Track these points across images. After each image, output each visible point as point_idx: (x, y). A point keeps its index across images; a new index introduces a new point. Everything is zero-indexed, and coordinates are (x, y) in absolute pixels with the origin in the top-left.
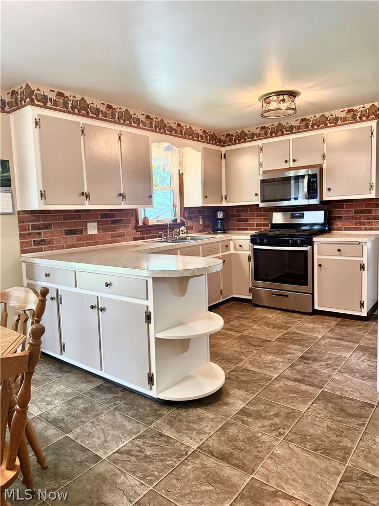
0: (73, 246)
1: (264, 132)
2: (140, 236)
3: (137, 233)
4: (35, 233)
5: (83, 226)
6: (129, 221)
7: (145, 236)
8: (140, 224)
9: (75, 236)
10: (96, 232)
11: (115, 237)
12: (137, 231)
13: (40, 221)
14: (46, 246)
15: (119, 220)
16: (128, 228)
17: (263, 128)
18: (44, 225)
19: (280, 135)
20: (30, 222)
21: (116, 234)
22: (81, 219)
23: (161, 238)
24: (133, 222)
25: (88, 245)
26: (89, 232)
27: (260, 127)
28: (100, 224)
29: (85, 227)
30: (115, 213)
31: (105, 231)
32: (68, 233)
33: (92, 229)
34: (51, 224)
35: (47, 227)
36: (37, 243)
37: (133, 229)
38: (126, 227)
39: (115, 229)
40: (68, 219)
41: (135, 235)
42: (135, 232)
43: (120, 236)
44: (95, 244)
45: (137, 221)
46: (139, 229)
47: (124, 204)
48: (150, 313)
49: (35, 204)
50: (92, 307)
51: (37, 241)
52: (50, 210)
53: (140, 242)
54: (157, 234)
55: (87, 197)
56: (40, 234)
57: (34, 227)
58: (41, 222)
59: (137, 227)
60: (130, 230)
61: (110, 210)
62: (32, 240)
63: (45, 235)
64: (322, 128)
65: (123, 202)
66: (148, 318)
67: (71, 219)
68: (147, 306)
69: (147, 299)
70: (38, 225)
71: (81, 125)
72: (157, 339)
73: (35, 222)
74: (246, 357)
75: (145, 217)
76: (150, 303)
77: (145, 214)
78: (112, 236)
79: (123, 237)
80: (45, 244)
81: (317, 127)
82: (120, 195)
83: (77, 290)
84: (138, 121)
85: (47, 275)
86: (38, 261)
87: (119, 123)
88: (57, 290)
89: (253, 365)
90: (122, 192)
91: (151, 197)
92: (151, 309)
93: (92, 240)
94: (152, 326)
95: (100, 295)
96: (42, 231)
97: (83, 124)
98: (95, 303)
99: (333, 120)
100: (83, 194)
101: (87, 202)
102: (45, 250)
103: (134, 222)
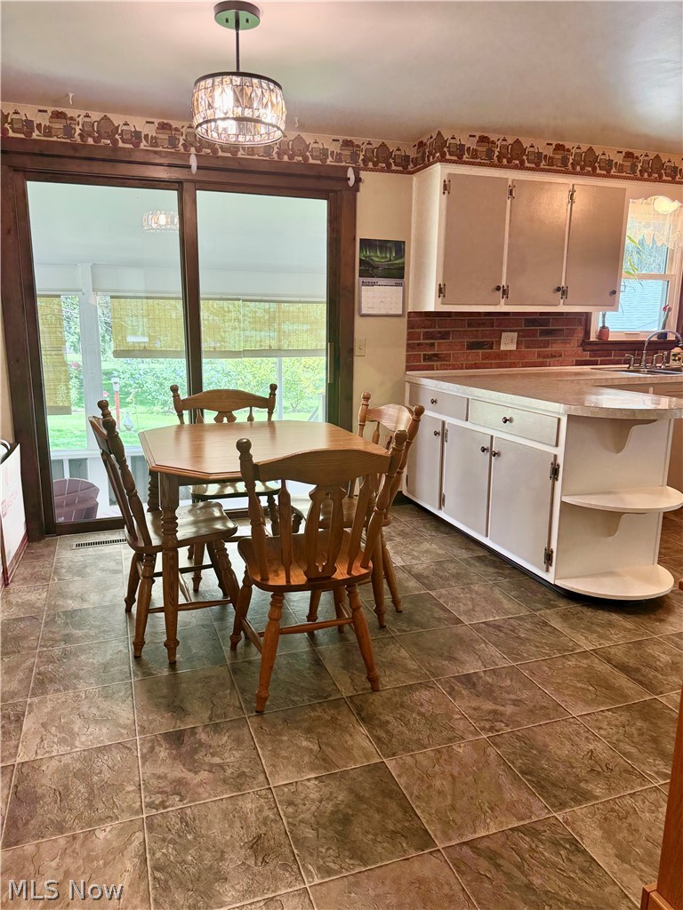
0: (476, 366)
2: (588, 358)
3: (585, 353)
4: (426, 344)
5: (495, 337)
6: (571, 333)
7: (599, 359)
8: (593, 338)
9: (481, 351)
10: (513, 347)
11: (544, 357)
12: (584, 350)
13: (435, 328)
14: (439, 363)
15: (554, 330)
16: (570, 343)
18: (440, 332)
20: (422, 327)
21: (546, 353)
22: (493, 326)
23: (628, 365)
24: (580, 335)
25: (500, 366)
26: (503, 348)
28: (522, 334)
29: (498, 339)
30: (549, 319)
31: (528, 347)
32: (471, 346)
33: (508, 343)
34: (449, 332)
35: (445, 336)
36: (428, 358)
37: (578, 346)
38: (565, 342)
39: (546, 344)
40: (473, 326)
41: (580, 356)
42: (580, 351)
43: (553, 356)
44: (513, 365)
45: (587, 333)
46: (588, 347)
47: (564, 304)
48: (558, 465)
49: (431, 304)
50: (484, 450)
51: (428, 355)
52: (451, 312)
53: (587, 368)
54: (623, 358)
55: (505, 292)
56: (433, 345)
57: (428, 336)
58: (437, 329)
59: (585, 343)
60: (573, 346)
61: (541, 314)
62: (422, 353)
63: (440, 347)
65: (562, 301)
66: (555, 472)
67: (479, 325)
68: (555, 456)
69: (557, 445)
70: (432, 332)
71: (510, 183)
73: (429, 328)
75: (604, 327)
76: (560, 451)
77: (604, 322)
78: (539, 356)
79: (557, 359)
80: (438, 361)
82: (558, 289)
83: (467, 425)
84: (610, 164)
85: (434, 402)
86: (425, 382)
87: (574, 173)
88: (444, 423)
90: (563, 284)
91: (614, 292)
92: (560, 461)
93: (504, 360)
95: (495, 434)
96: (436, 342)
97: (513, 180)
98: (487, 445)
100: (498, 288)
101: (503, 301)
102: (438, 369)
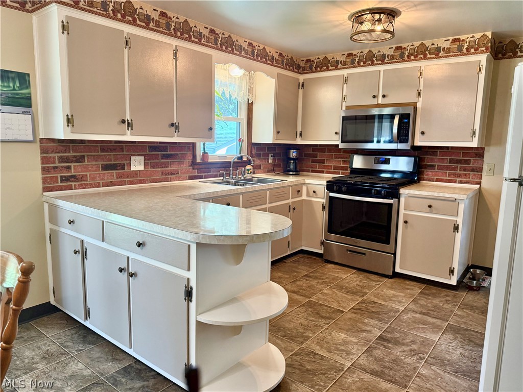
0: (112, 184)
1: (350, 60)
2: (196, 174)
3: (194, 170)
4: (62, 167)
5: (126, 160)
6: (184, 156)
7: (204, 174)
8: (198, 160)
9: (114, 172)
10: (141, 168)
11: (166, 175)
12: (193, 169)
13: (69, 152)
14: (77, 183)
15: (171, 155)
16: (183, 164)
17: (350, 55)
18: (74, 157)
19: (369, 65)
20: (56, 152)
21: (167, 172)
22: (123, 151)
23: (222, 178)
24: (189, 159)
25: (131, 183)
26: (133, 168)
27: (346, 53)
28: (147, 158)
29: (128, 162)
30: (167, 146)
31: (153, 168)
32: (106, 168)
33: (137, 164)
34: (84, 156)
35: (80, 159)
36: (65, 179)
37: (189, 166)
38: (180, 163)
39: (166, 166)
40: (106, 151)
41: (191, 173)
42: (191, 170)
43: (172, 174)
44: (141, 182)
45: (194, 157)
46: (196, 167)
47: (177, 136)
48: (191, 288)
49: (61, 132)
50: (121, 270)
51: (65, 177)
52: (85, 140)
53: (196, 182)
54: (218, 173)
55: (130, 125)
56: (69, 168)
57: (62, 160)
58: (72, 154)
59: (194, 164)
60: (185, 166)
61: (161, 143)
62: (59, 175)
63: (75, 169)
64: (421, 59)
65: (176, 134)
66: (189, 294)
67: (111, 151)
68: (188, 280)
69: (189, 270)
70: (68, 157)
71: (125, 35)
72: (199, 323)
73: (63, 153)
74: (314, 333)
75: (205, 152)
76: (192, 275)
77: (204, 148)
78: (162, 174)
79: (176, 175)
80: (75, 181)
81: (415, 57)
82: (172, 125)
83: (104, 245)
84: (200, 36)
85: (71, 222)
86: (61, 203)
87: (175, 36)
88: (82, 242)
89: (322, 347)
90: (175, 121)
91: (211, 129)
92: (193, 284)
93: (136, 178)
94: (193, 305)
95: (132, 256)
96: (72, 165)
97: (128, 33)
98: (124, 265)
99: (434, 51)
100: (123, 121)
101: (129, 132)
102: (75, 189)
103: (191, 158)
